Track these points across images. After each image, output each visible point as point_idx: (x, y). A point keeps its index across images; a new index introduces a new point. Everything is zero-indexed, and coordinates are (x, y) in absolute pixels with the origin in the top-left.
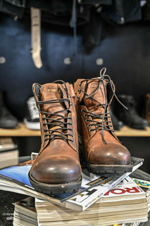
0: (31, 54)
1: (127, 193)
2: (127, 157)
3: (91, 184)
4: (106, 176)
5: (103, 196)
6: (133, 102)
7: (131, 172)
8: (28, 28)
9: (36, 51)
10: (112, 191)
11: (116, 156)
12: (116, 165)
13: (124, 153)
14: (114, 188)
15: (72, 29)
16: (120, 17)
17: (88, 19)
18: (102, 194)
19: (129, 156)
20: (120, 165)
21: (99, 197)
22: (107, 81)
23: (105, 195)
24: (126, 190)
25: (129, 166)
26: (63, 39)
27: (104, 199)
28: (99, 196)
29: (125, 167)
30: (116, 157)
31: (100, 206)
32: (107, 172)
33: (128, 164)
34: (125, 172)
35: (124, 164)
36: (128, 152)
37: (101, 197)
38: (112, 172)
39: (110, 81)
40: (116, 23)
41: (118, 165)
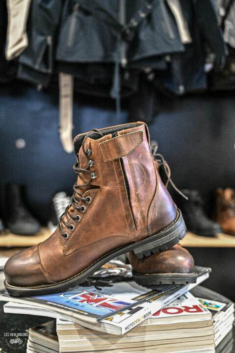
0: (59, 134)
1: (184, 313)
2: (189, 262)
3: (139, 298)
4: (159, 289)
5: (151, 316)
6: (199, 199)
7: (195, 282)
8: (55, 101)
9: (66, 129)
10: (165, 310)
11: (174, 261)
12: (175, 274)
13: (184, 257)
14: (167, 307)
15: (114, 100)
16: (178, 85)
17: (135, 88)
18: (150, 313)
19: (192, 261)
20: (180, 274)
21: (146, 318)
22: (159, 162)
23: (154, 315)
24: (183, 309)
25: (193, 275)
26: (103, 115)
27: (153, 320)
28: (145, 316)
29: (187, 276)
30: (174, 263)
31: (147, 330)
32: (163, 283)
33: (191, 272)
34: (187, 283)
35: (185, 272)
36: (190, 256)
37: (148, 317)
38: (169, 283)
39: (162, 161)
40: (173, 94)
41: (177, 274)
